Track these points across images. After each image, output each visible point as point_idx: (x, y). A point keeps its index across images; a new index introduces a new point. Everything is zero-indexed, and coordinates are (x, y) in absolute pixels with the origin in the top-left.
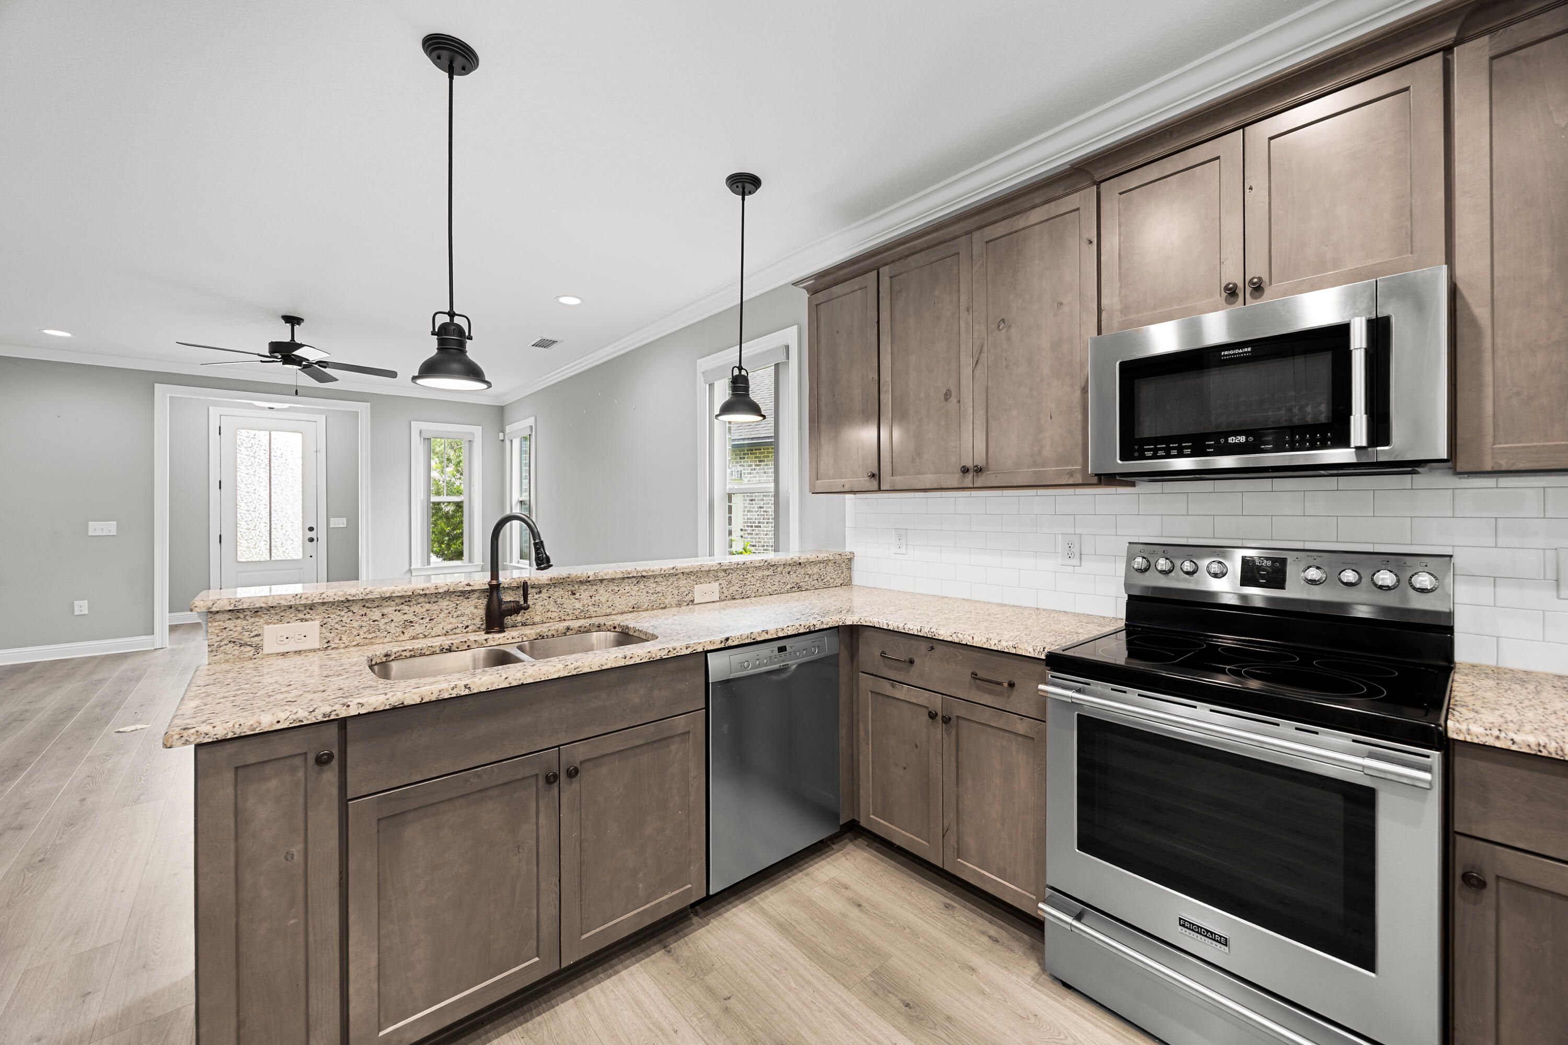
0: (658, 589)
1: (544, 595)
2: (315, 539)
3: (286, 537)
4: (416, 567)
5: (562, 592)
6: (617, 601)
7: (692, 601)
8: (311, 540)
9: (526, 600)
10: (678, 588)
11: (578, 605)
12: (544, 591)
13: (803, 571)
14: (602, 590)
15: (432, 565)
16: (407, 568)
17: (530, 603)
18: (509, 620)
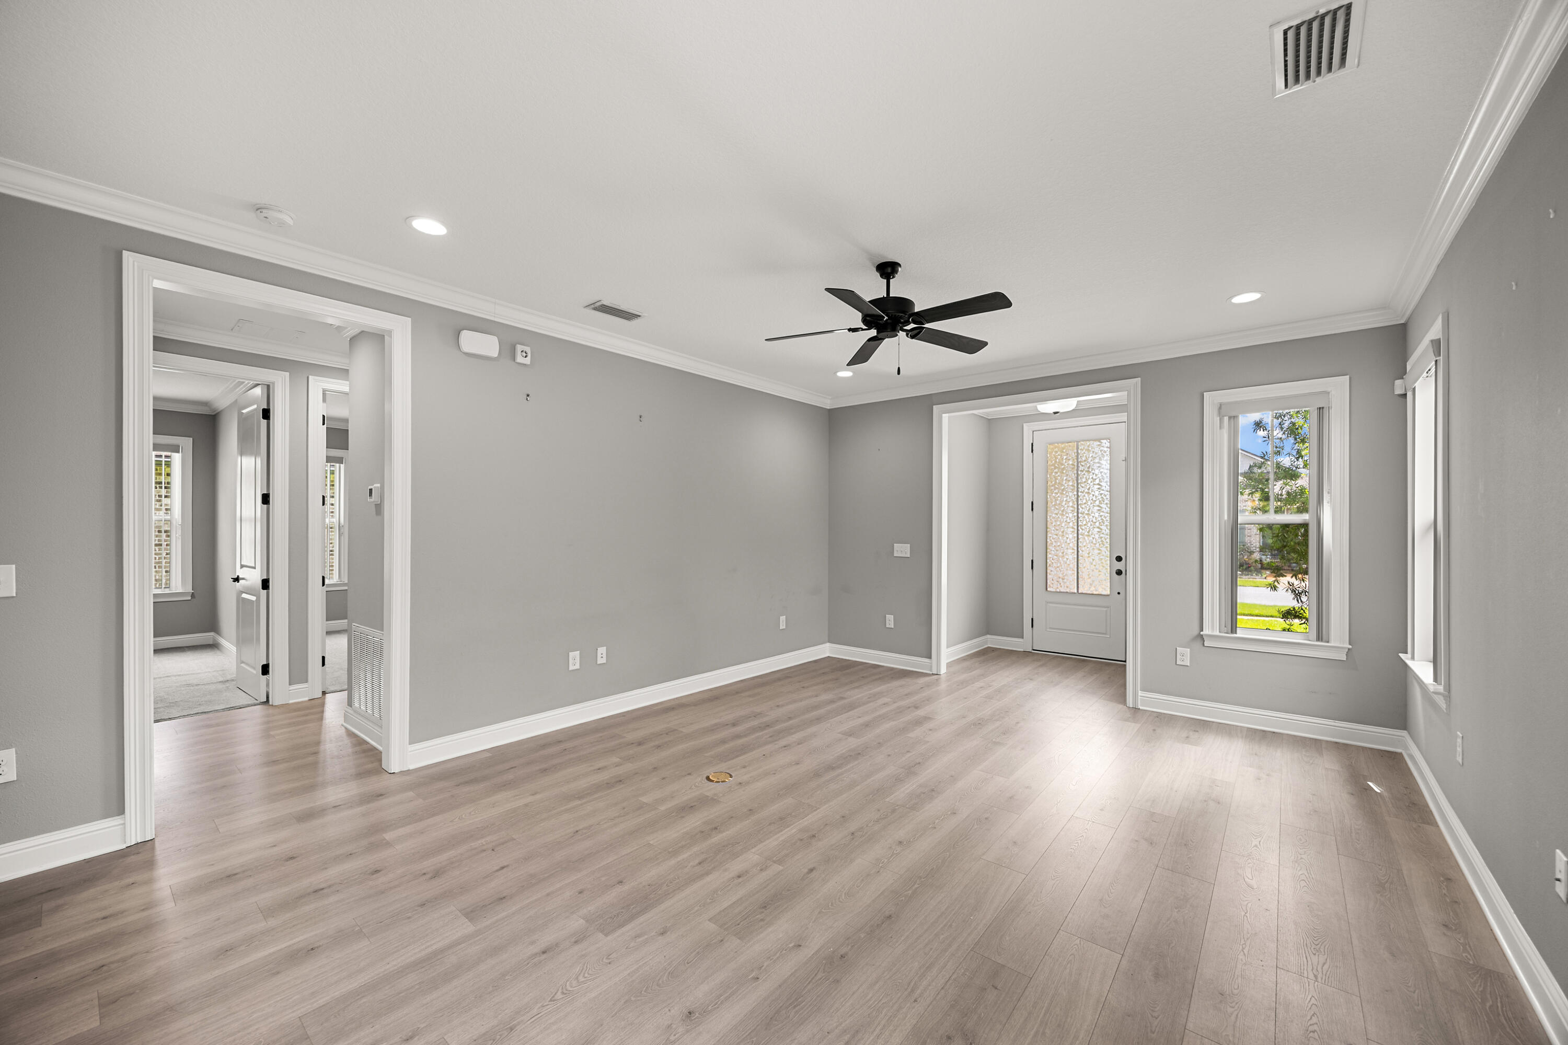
2: (1124, 572)
3: (1093, 567)
4: (1210, 633)
8: (1119, 572)
15: (1240, 634)
16: (1195, 631)
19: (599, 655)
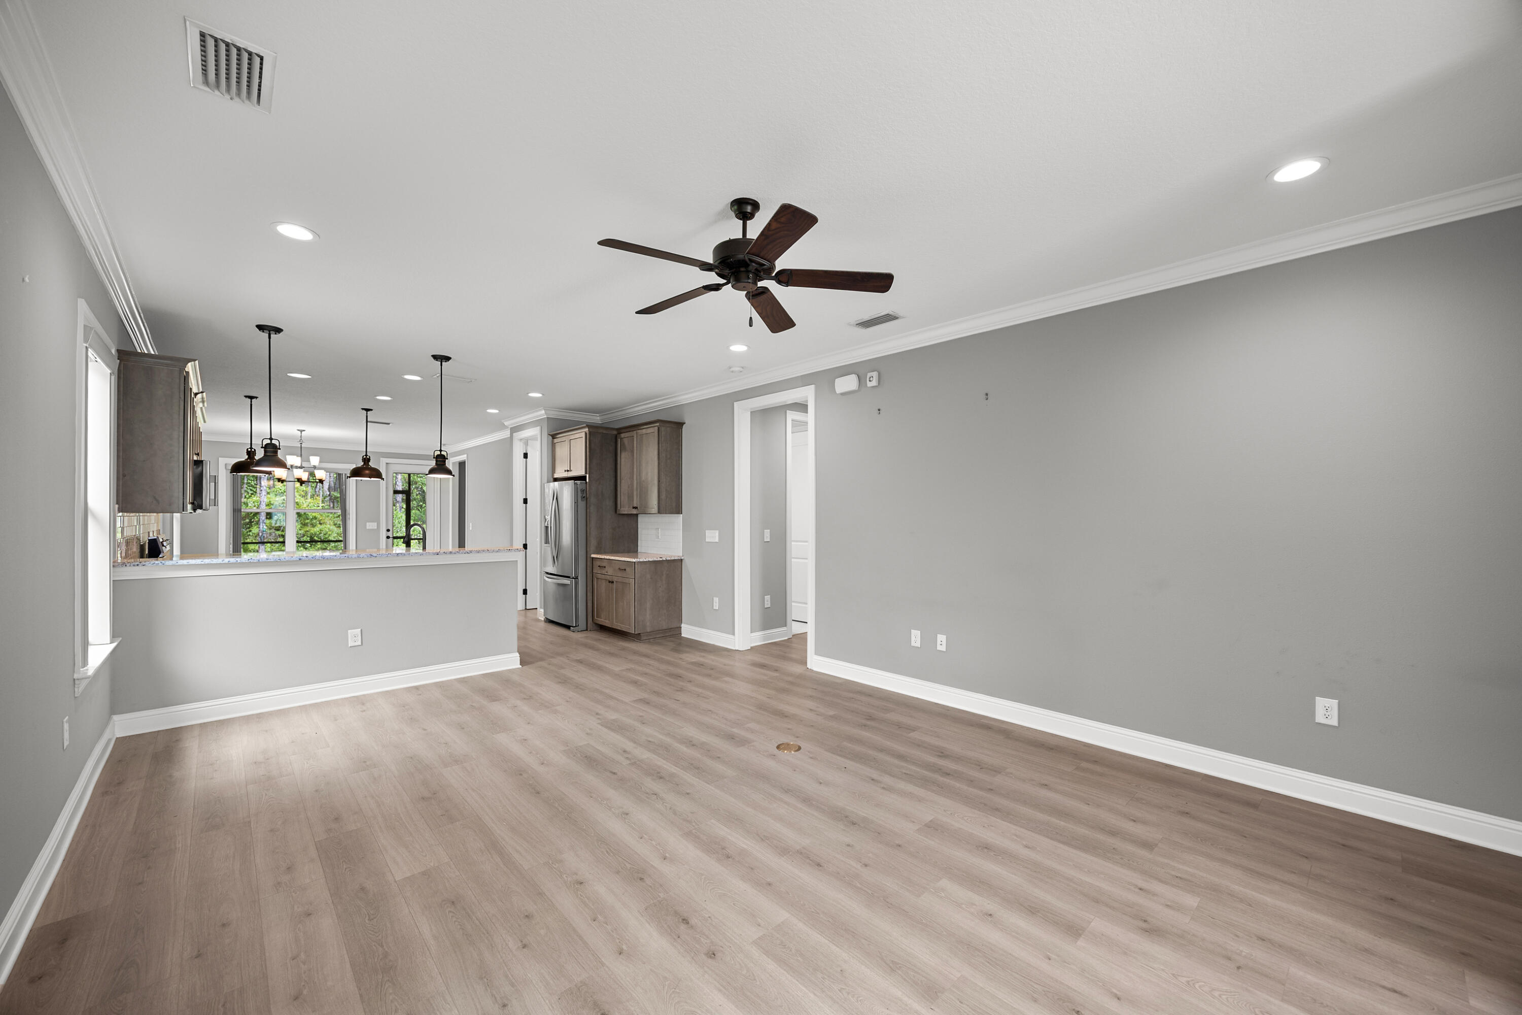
19: (939, 642)
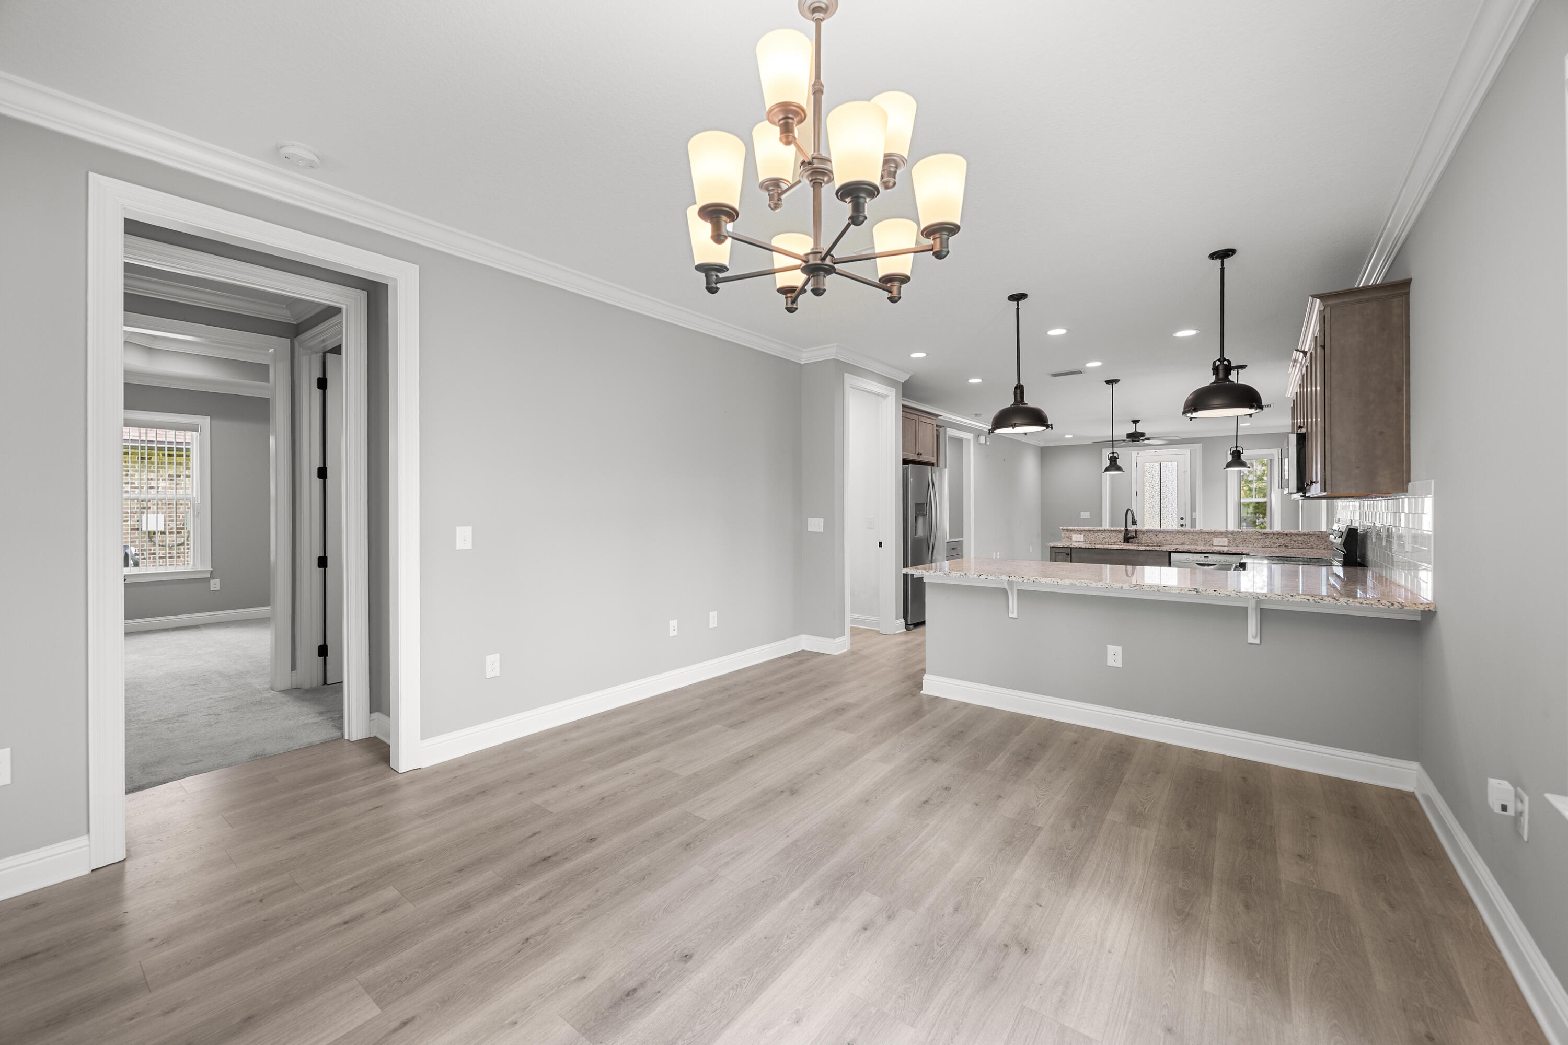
0: (1194, 538)
1: (1145, 535)
5: (1152, 535)
6: (1175, 540)
7: (1213, 544)
9: (1136, 534)
10: (1204, 538)
11: (1158, 539)
12: (1145, 533)
13: (1289, 538)
14: (1168, 536)
17: (1137, 536)
18: (1131, 540)
